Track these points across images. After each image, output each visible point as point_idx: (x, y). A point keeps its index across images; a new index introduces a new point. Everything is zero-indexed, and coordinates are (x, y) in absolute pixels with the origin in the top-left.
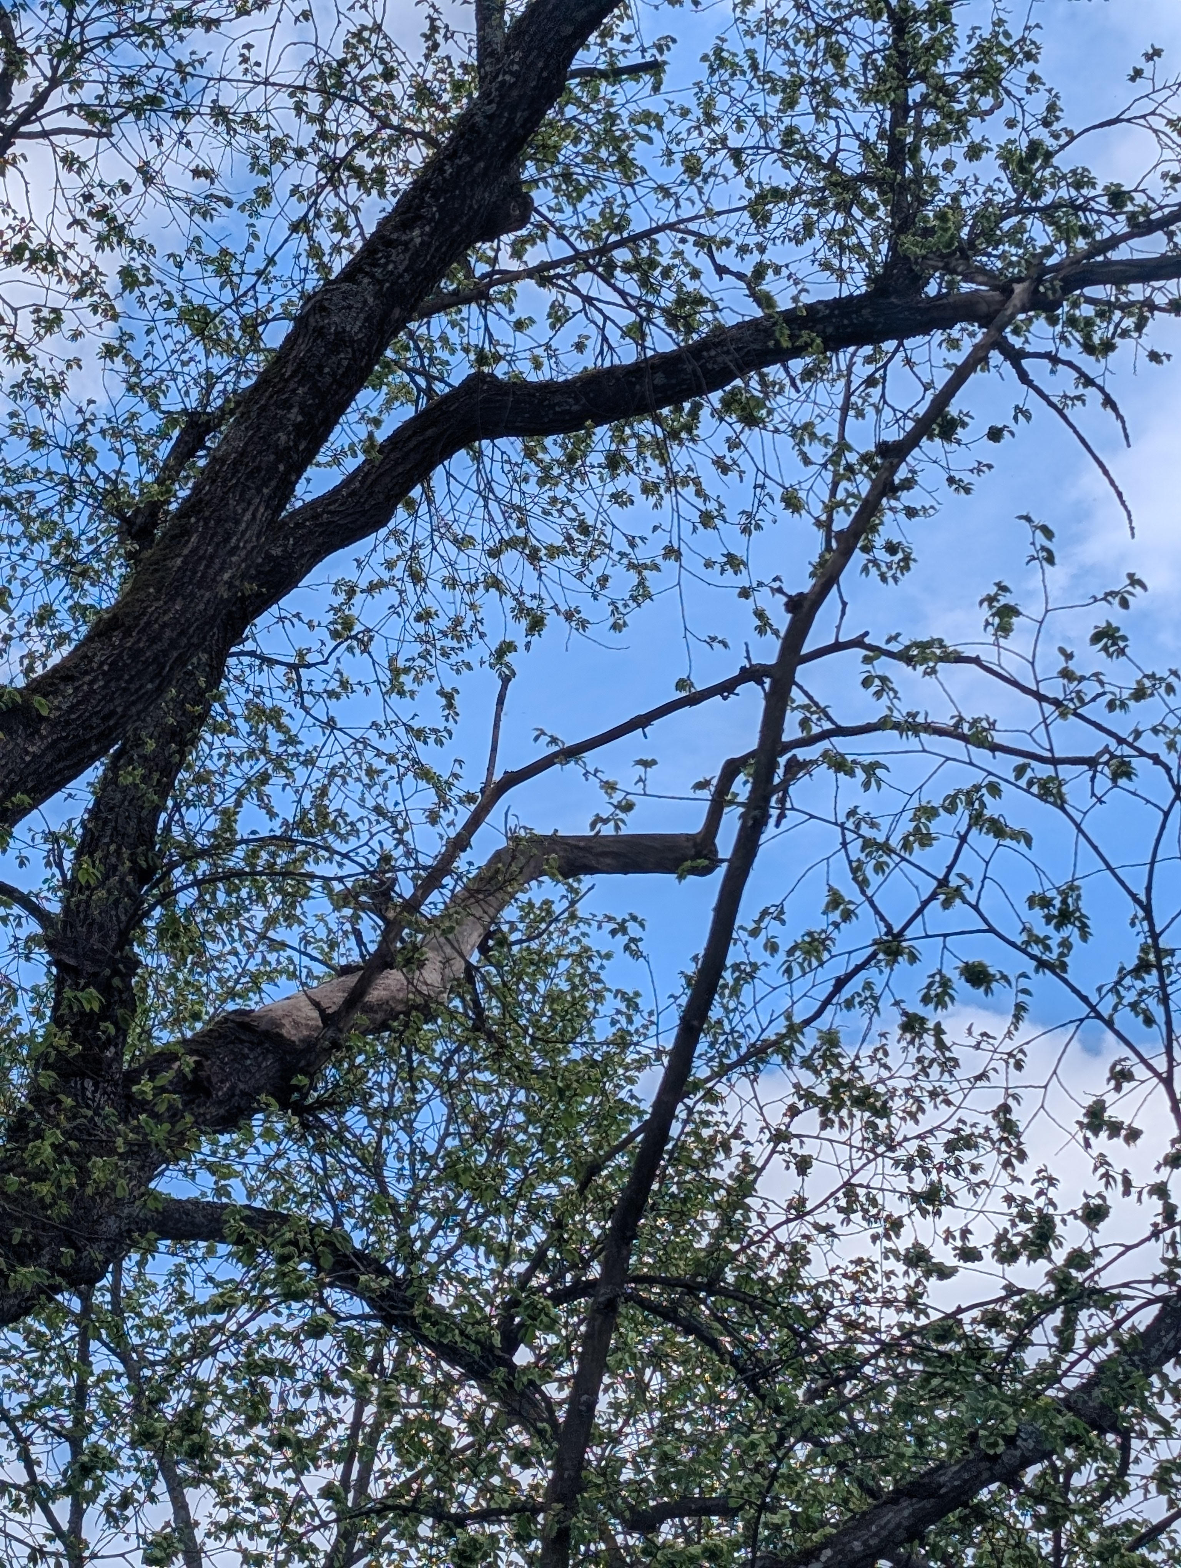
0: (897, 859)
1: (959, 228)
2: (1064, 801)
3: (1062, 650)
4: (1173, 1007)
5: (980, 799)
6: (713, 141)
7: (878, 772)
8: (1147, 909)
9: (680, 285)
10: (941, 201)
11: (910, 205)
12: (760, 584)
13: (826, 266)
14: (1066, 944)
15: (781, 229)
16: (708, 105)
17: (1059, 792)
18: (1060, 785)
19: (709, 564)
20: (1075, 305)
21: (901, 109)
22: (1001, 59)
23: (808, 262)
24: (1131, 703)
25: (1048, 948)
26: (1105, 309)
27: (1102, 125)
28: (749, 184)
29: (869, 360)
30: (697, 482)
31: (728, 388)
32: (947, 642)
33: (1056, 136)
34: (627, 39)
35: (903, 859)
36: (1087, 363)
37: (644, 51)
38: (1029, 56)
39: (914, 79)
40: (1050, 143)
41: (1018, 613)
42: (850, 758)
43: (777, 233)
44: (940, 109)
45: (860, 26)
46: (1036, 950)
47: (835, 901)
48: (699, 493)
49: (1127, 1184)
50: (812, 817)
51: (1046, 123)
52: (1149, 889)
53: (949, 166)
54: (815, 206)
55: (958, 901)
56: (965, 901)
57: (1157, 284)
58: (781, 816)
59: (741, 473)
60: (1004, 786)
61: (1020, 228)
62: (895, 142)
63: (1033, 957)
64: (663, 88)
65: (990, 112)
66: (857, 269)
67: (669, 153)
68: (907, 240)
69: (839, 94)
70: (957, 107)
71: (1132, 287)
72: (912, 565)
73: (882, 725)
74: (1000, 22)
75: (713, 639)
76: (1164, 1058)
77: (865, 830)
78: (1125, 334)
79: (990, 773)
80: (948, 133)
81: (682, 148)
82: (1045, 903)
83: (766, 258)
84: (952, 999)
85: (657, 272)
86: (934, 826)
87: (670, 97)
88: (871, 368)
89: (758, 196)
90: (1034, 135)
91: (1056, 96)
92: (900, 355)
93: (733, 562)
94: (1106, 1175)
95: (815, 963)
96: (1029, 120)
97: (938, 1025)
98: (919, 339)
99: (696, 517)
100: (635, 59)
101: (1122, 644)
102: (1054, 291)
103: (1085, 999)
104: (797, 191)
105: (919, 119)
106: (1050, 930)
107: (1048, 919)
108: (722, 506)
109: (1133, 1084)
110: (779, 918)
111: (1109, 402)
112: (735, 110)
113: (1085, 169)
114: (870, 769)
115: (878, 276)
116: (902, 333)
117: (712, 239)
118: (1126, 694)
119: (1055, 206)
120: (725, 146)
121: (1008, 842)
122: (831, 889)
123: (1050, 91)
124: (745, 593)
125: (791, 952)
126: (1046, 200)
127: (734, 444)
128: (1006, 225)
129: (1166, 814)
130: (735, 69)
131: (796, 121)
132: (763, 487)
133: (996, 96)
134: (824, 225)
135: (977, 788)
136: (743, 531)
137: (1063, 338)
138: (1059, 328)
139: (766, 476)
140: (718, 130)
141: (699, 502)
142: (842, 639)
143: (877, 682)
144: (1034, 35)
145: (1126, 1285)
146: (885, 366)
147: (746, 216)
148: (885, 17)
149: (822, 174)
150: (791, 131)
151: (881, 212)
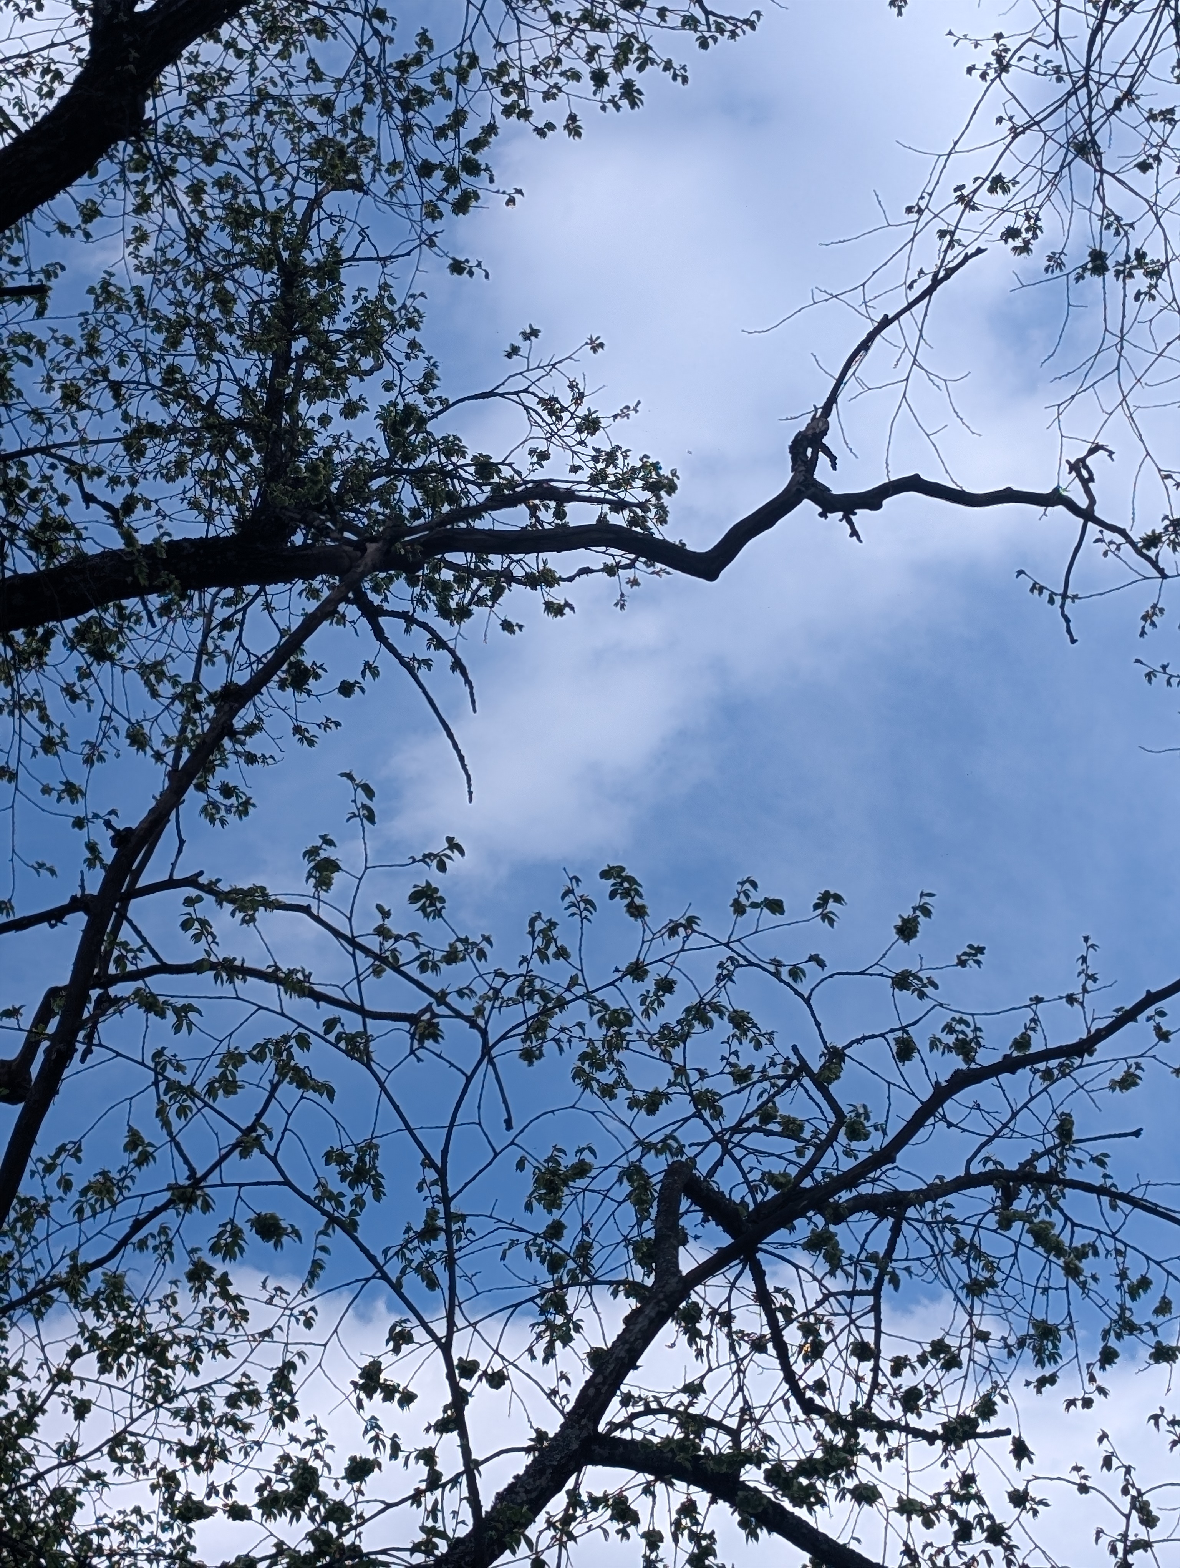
0: (200, 1104)
1: (329, 482)
2: (370, 1059)
3: (379, 908)
4: (458, 1272)
5: (289, 1050)
6: (94, 372)
7: (192, 1015)
8: (442, 1173)
9: (46, 510)
10: (314, 453)
11: (283, 454)
12: (96, 816)
13: (195, 504)
14: (358, 1202)
15: (154, 465)
16: (92, 336)
17: (366, 1047)
18: (367, 1041)
19: (46, 790)
20: (436, 569)
21: (283, 360)
22: (384, 322)
23: (177, 500)
24: (443, 966)
25: (340, 1205)
26: (464, 575)
27: (476, 397)
28: (126, 418)
29: (228, 602)
30: (42, 707)
31: (82, 618)
32: (269, 891)
33: (431, 404)
34: (15, 261)
35: (206, 1104)
36: (441, 626)
37: (31, 274)
38: (412, 323)
39: (298, 332)
40: (424, 408)
41: (337, 868)
42: (161, 999)
43: (150, 468)
44: (321, 365)
45: (250, 275)
46: (328, 1206)
47: (134, 1141)
48: (44, 718)
49: (396, 1449)
50: (118, 1054)
51: (422, 390)
52: (445, 1153)
53: (324, 420)
54: (189, 446)
55: (256, 1151)
56: (263, 1151)
57: (515, 557)
58: (88, 1052)
59: (90, 702)
60: (313, 1038)
61: (390, 489)
62: (275, 392)
63: (324, 1213)
64: (47, 313)
65: (370, 372)
66: (226, 512)
67: (50, 380)
68: (277, 489)
69: (223, 338)
70: (338, 364)
71: (491, 557)
72: (251, 810)
73: (198, 967)
74: (385, 287)
75: (41, 865)
76: (444, 1323)
77: (170, 1072)
78: (481, 602)
79: (300, 1025)
80: (326, 389)
81: (63, 376)
82: (340, 1158)
83: (137, 491)
84: (242, 1250)
85: (24, 494)
86: (242, 1073)
87: (53, 324)
88: (229, 611)
89: (134, 431)
90: (410, 399)
91: (434, 365)
92: (260, 600)
93: (72, 790)
94: (376, 1439)
95: (107, 1204)
96: (406, 384)
97: (225, 1275)
98: (281, 587)
99: (37, 741)
100: (22, 281)
101: (439, 905)
102: (414, 555)
103: (372, 1259)
104: (174, 428)
105: (300, 372)
106: (344, 1187)
107: (344, 1176)
108: (64, 734)
109: (412, 1346)
110: (76, 1156)
111: (458, 665)
112: (119, 345)
113: (456, 438)
114: (182, 1012)
115: (245, 520)
116: (265, 579)
117: (84, 467)
118: (438, 956)
119: (425, 470)
120: (106, 379)
121: (310, 1094)
122: (131, 1129)
123: (428, 359)
124: (79, 823)
125: (84, 1192)
126: (418, 463)
127: (84, 674)
128: (375, 484)
129: (469, 1079)
130: (122, 306)
131: (178, 361)
132: (109, 719)
133: (376, 358)
134: (196, 464)
135: (286, 1039)
136: (86, 761)
137: (420, 601)
138: (417, 590)
139: (113, 709)
140: (101, 362)
141: (42, 727)
142: (175, 877)
143: (197, 925)
144: (419, 303)
145: (384, 1552)
146: (244, 609)
147: (120, 448)
148: (275, 270)
149: (200, 415)
150: (173, 369)
151: (256, 459)
